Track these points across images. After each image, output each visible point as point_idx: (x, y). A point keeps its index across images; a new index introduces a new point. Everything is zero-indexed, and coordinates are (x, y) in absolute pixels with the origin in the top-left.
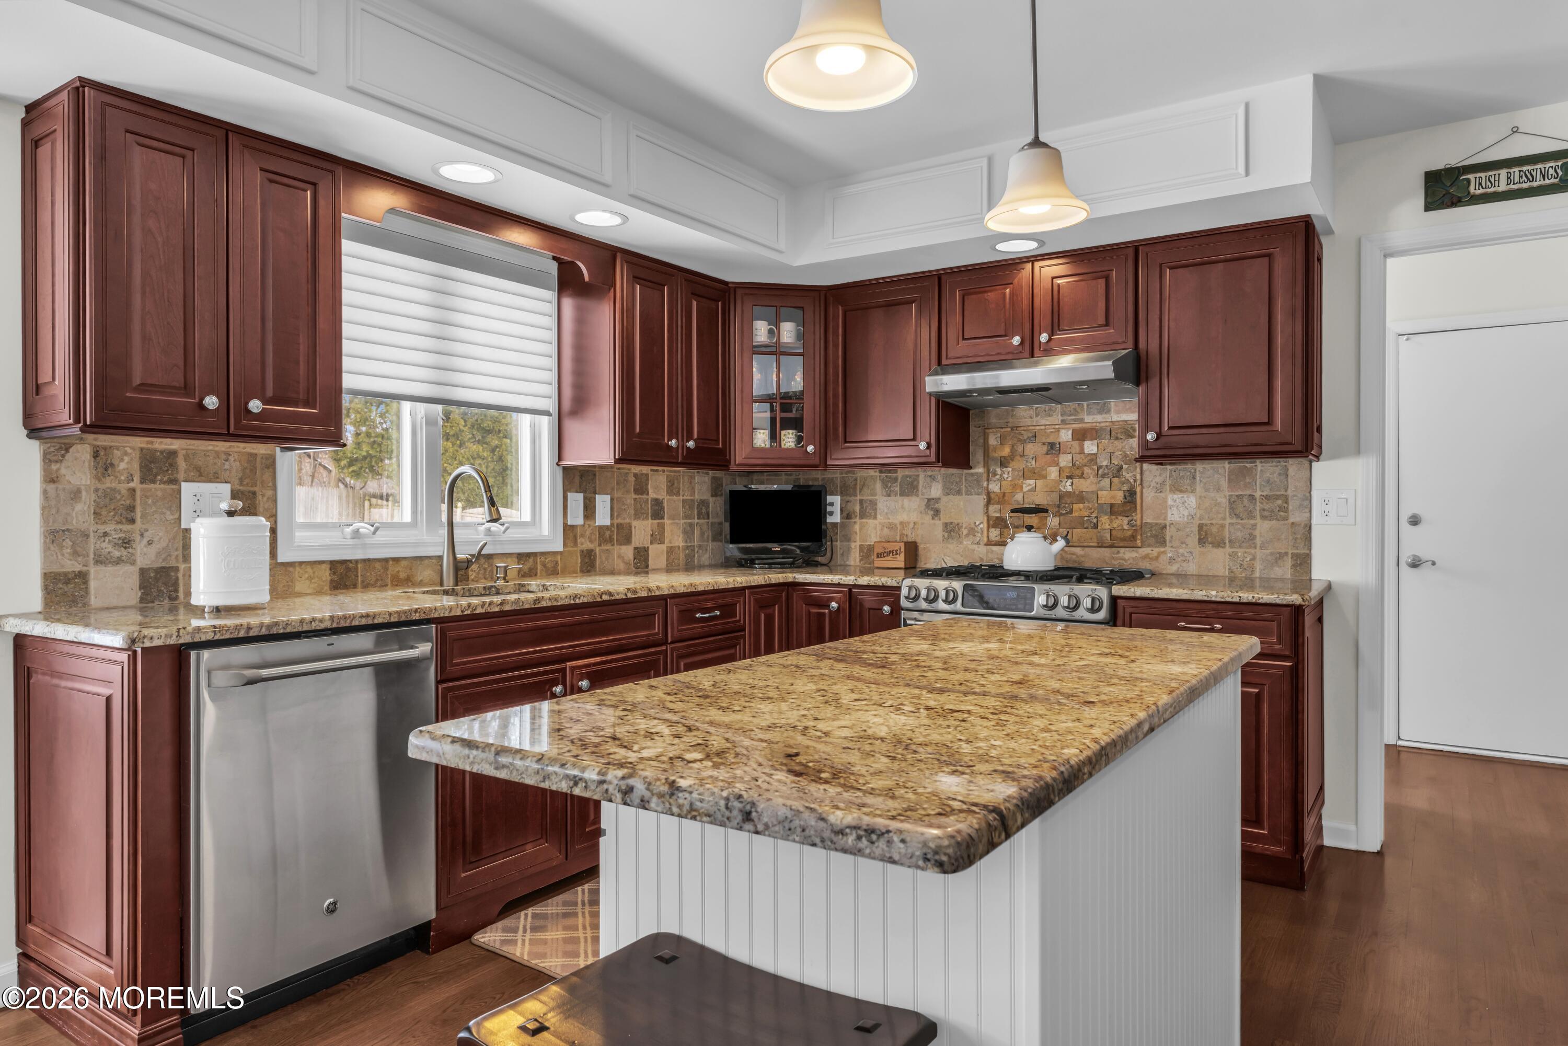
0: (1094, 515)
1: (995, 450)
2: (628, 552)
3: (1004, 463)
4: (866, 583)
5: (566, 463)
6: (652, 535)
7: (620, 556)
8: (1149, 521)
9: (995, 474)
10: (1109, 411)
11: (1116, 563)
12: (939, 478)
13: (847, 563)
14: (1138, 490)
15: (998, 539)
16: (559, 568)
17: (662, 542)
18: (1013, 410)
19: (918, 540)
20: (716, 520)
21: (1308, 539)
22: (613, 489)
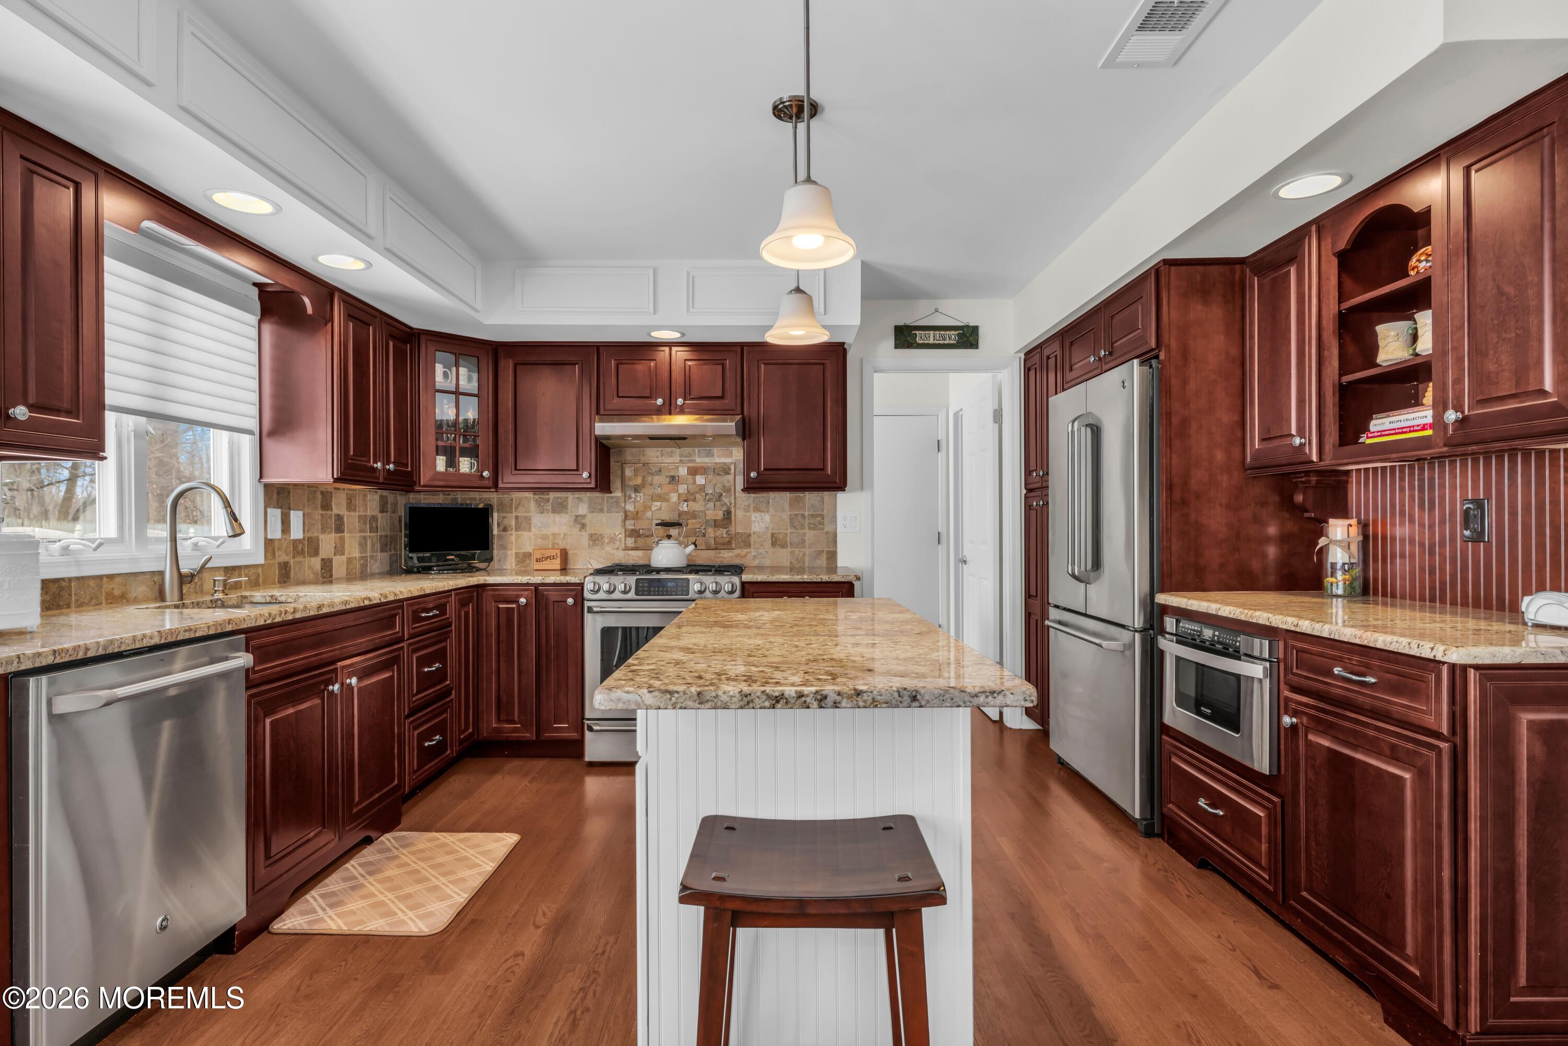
0: (703, 527)
1: (630, 479)
2: (316, 563)
3: (637, 489)
4: (552, 582)
5: (266, 480)
6: (335, 547)
7: (310, 568)
8: (740, 531)
9: (630, 497)
10: (713, 456)
11: (718, 560)
12: (586, 499)
13: (504, 567)
14: (733, 510)
15: (633, 545)
16: (261, 580)
17: (343, 554)
18: (644, 451)
19: (568, 548)
20: (383, 534)
21: (835, 541)
22: (304, 505)
